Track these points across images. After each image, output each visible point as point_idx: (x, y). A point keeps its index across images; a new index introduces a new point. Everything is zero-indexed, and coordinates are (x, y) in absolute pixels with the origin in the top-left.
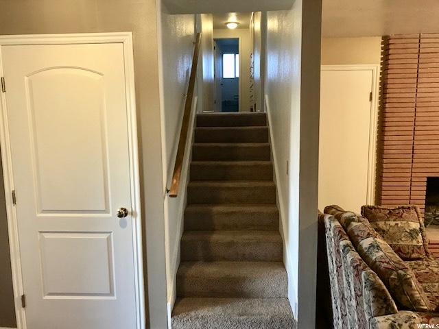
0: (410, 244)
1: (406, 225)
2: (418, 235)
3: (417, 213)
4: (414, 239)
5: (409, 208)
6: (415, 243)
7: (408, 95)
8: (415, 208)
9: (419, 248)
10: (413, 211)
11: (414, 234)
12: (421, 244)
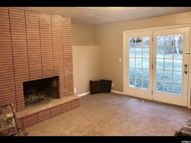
0: (8, 128)
1: (4, 117)
2: (12, 120)
3: (11, 107)
4: (9, 124)
5: (6, 105)
6: (10, 126)
7: (6, 40)
8: (10, 104)
9: (13, 128)
10: (9, 107)
11: (9, 121)
12: (14, 125)
